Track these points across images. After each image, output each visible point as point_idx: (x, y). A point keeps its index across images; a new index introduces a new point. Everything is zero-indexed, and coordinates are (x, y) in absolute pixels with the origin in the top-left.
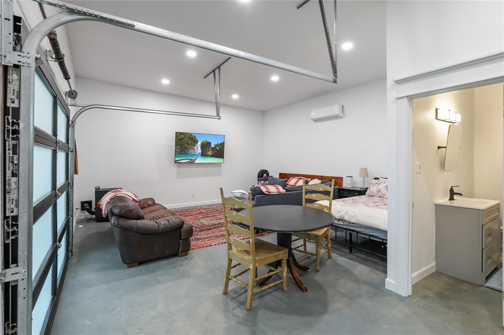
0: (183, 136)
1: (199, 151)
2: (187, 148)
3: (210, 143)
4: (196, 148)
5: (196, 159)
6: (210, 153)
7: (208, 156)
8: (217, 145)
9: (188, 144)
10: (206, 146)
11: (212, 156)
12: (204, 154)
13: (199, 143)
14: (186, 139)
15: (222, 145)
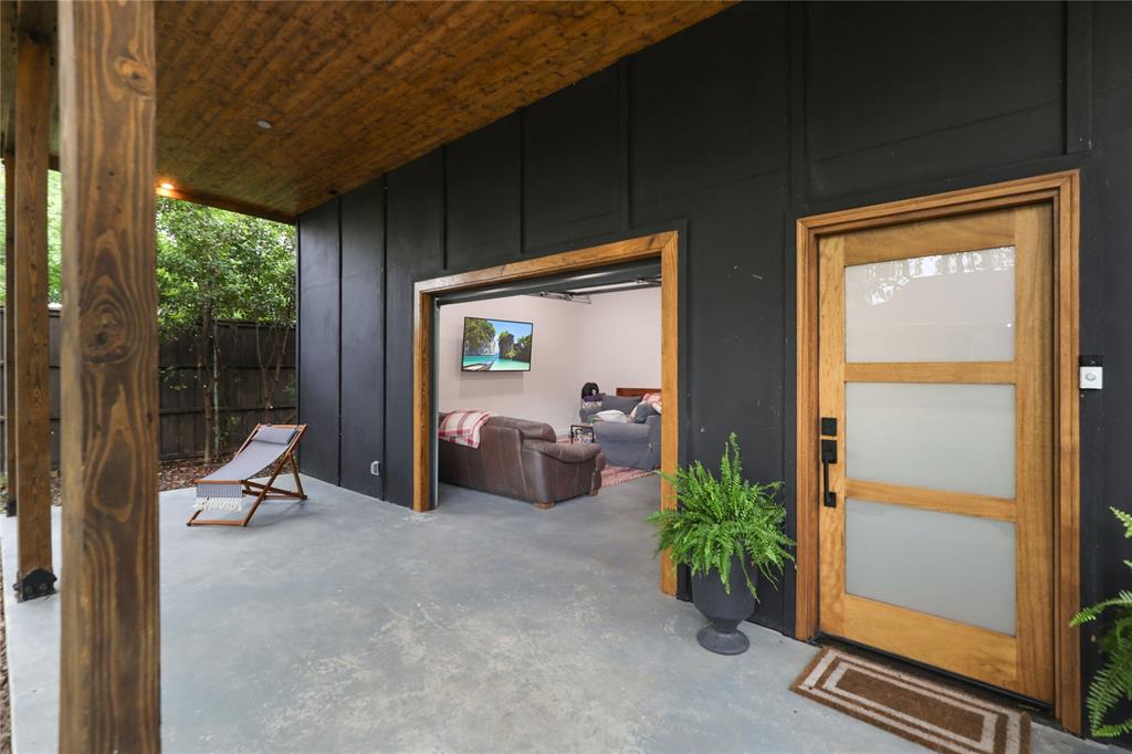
0: (473, 324)
1: (497, 350)
2: (479, 345)
3: (511, 337)
4: (492, 344)
5: (491, 365)
6: (512, 354)
7: (508, 358)
8: (521, 341)
9: (482, 338)
10: (506, 341)
11: (515, 359)
12: (503, 356)
13: (497, 337)
14: (479, 329)
15: (529, 339)
